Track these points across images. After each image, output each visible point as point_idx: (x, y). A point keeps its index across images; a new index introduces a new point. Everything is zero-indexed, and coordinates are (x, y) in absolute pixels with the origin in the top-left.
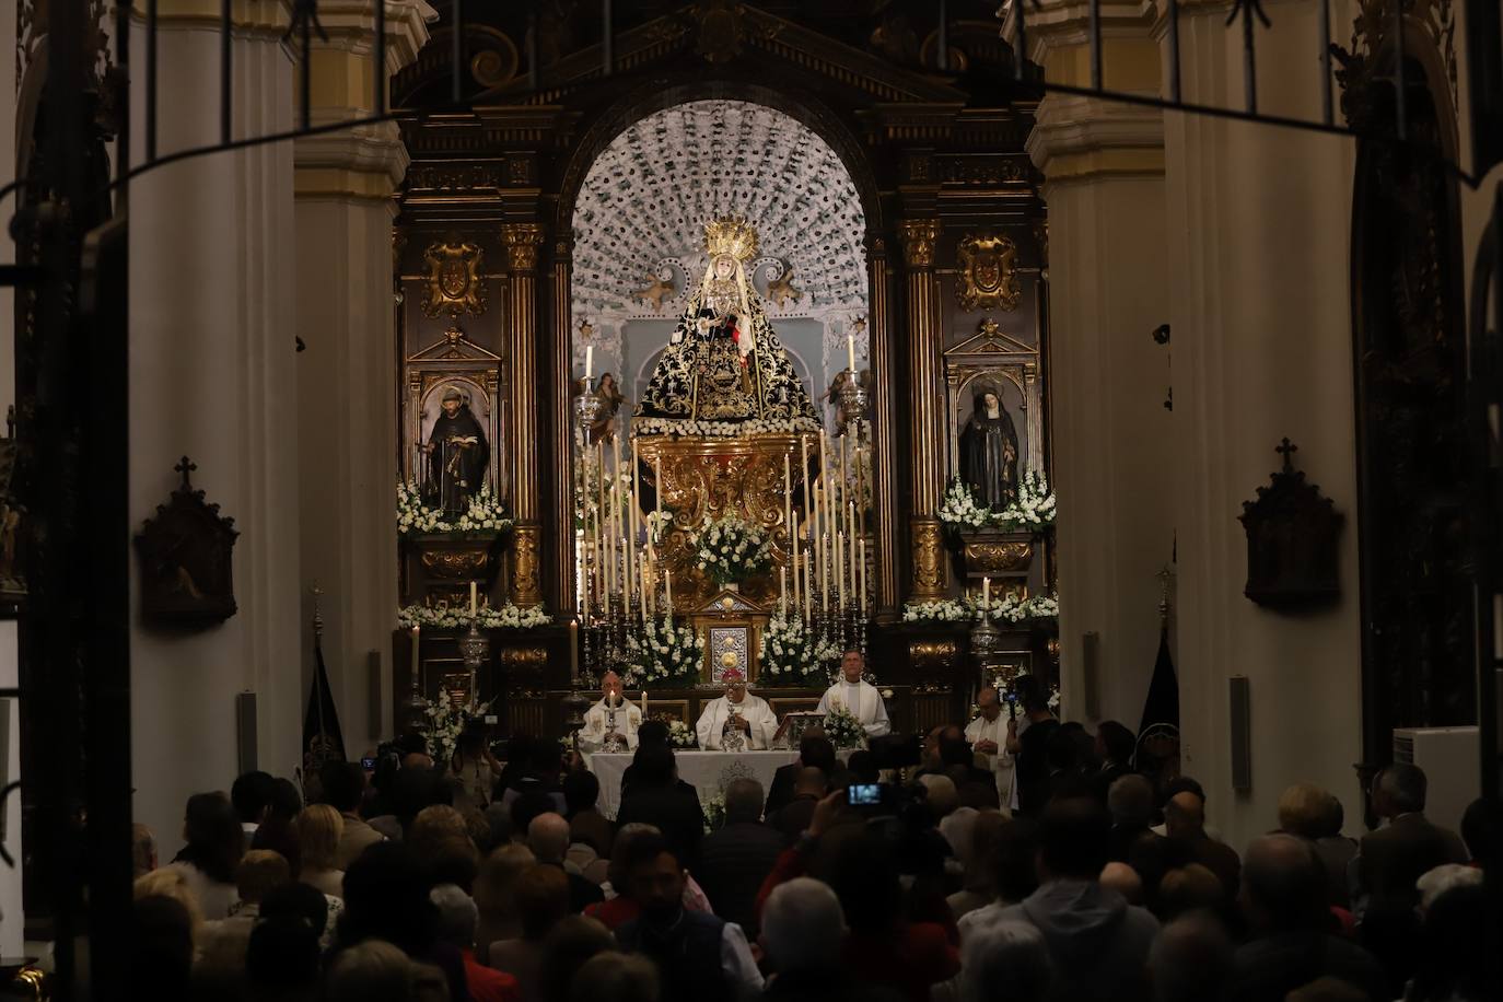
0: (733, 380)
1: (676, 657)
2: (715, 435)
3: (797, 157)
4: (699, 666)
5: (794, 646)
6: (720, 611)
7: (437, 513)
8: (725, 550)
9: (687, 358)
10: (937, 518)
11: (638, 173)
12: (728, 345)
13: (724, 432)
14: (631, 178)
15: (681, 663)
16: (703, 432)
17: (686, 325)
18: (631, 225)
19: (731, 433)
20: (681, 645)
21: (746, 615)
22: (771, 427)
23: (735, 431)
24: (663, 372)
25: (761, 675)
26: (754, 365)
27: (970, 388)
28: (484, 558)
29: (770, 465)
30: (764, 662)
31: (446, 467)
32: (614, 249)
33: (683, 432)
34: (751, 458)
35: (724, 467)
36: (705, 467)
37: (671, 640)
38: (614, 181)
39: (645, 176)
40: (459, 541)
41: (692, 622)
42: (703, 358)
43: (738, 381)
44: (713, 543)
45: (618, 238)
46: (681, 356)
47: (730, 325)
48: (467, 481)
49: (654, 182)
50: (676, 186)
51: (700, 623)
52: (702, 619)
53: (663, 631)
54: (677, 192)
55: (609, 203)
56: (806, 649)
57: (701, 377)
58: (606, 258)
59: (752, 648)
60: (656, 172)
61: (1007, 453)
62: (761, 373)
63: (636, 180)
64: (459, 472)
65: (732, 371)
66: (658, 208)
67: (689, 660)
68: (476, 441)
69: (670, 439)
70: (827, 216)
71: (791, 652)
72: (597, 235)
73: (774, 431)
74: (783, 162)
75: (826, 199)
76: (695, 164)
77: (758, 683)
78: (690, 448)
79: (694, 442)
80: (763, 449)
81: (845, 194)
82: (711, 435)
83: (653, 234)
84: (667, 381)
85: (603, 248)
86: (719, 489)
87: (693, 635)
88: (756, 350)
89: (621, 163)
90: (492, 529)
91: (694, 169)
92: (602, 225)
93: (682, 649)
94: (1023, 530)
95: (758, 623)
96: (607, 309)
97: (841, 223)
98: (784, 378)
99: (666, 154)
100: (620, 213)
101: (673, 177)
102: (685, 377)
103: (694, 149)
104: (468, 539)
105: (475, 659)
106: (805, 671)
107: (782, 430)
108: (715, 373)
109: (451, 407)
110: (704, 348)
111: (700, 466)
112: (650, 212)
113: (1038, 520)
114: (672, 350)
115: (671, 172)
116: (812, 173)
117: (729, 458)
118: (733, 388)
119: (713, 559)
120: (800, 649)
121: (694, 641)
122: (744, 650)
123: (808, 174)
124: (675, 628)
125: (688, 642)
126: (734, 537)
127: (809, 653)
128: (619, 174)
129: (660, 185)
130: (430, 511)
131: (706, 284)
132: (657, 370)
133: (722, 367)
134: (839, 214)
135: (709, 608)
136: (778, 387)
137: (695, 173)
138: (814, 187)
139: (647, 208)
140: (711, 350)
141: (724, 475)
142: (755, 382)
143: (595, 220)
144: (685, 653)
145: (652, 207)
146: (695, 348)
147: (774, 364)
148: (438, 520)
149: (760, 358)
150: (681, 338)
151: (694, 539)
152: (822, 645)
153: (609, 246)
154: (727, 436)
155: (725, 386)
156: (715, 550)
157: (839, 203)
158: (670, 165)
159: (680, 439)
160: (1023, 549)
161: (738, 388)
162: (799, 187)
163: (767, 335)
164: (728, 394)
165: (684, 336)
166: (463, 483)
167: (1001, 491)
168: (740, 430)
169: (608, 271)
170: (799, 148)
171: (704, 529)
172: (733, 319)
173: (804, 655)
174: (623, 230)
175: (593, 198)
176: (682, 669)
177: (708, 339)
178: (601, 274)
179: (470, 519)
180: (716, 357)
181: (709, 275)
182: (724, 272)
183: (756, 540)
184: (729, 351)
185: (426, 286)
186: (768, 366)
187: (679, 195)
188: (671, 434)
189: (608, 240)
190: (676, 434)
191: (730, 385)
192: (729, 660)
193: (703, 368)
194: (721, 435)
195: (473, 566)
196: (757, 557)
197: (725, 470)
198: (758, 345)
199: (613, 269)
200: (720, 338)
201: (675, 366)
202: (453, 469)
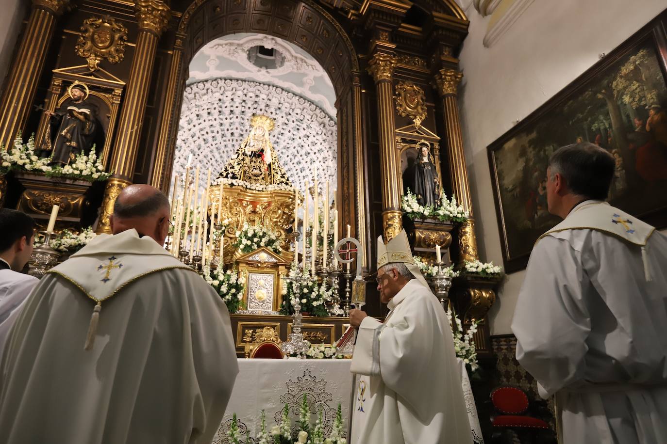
0: (261, 174)
1: (224, 289)
2: (252, 190)
3: (280, 136)
4: (240, 296)
5: (307, 287)
6: (257, 261)
7: (45, 160)
8: (256, 240)
9: (239, 164)
10: (402, 209)
11: (220, 133)
12: (259, 160)
13: (257, 189)
14: (217, 135)
15: (227, 293)
16: (246, 186)
17: (240, 152)
18: (214, 158)
19: (261, 189)
20: (228, 280)
21: (275, 266)
22: (282, 188)
23: (263, 189)
24: (226, 170)
25: (283, 306)
26: (271, 172)
27: (405, 153)
28: (80, 201)
29: (279, 209)
30: (286, 298)
31: (62, 131)
32: (207, 165)
33: (235, 184)
34: (269, 204)
35: (255, 207)
36: (245, 207)
37: (221, 278)
38: (210, 135)
39: (222, 137)
40: (59, 183)
41: (237, 268)
42: (247, 164)
43: (263, 176)
44: (250, 235)
45: (209, 161)
46: (236, 164)
47: (261, 153)
48: (78, 142)
49: (225, 141)
50: (233, 145)
51: (242, 267)
52: (245, 265)
53: (215, 272)
54: (233, 148)
55: (207, 145)
56: (314, 290)
57: (245, 172)
58: (203, 168)
59: (277, 288)
60: (227, 135)
61: (435, 180)
62: (274, 175)
63: (219, 136)
64: (72, 135)
65: (260, 171)
66: (226, 153)
67: (233, 291)
68: (88, 113)
69: (229, 187)
70: (287, 164)
71: (306, 291)
72: (201, 157)
73: (283, 189)
74: (275, 139)
75: (288, 156)
76: (242, 135)
77: (281, 312)
78: (239, 194)
79: (241, 191)
80: (277, 198)
81: (296, 153)
82: (250, 189)
83: (222, 164)
84: (228, 174)
85: (203, 163)
86: (251, 217)
87: (238, 276)
88: (272, 165)
89: (214, 125)
90: (89, 177)
91: (241, 138)
92: (204, 154)
93: (228, 284)
94: (449, 223)
95: (282, 270)
96: (201, 188)
97: (292, 166)
98: (284, 180)
99: (232, 127)
100: (211, 151)
101: (233, 140)
102: (237, 172)
103: (242, 128)
104: (68, 182)
105: (40, 268)
106: (315, 304)
107: (287, 190)
108: (252, 171)
109: (76, 94)
110: (247, 160)
111: (242, 204)
112: (222, 154)
113: (459, 216)
114: (232, 162)
115: (232, 137)
116: (285, 144)
117: (258, 203)
118: (260, 177)
119: (249, 243)
120: (311, 290)
121: (237, 280)
122: (271, 290)
123: (282, 144)
124: (225, 271)
125: (233, 280)
126: (261, 234)
127: (317, 293)
128: (213, 132)
129: (228, 142)
130: (39, 160)
131: (250, 136)
132: (224, 169)
133: (256, 169)
134: (292, 162)
135: (251, 259)
136: (280, 182)
137: (241, 140)
138: (284, 151)
139: (221, 151)
140: (251, 161)
141: (254, 212)
142: (271, 178)
143: (201, 150)
144: (230, 286)
145: (224, 152)
146: (243, 160)
147: (279, 173)
148: (44, 164)
149: (274, 169)
150: (236, 157)
151: (238, 233)
152: (323, 288)
153: (205, 164)
154: (258, 191)
155: (257, 176)
156: (251, 239)
157: (293, 157)
158: (232, 134)
159: (234, 187)
160: (447, 235)
161: (263, 178)
162: (278, 151)
163: (277, 160)
164: (258, 180)
165: (238, 156)
166: (74, 144)
167: (434, 199)
168: (265, 189)
169: (204, 174)
170: (282, 131)
171: (244, 229)
172: (262, 151)
173: (313, 293)
174: (211, 159)
175: (201, 139)
176: (227, 297)
177: (250, 156)
178: (201, 174)
179: (72, 168)
180: (253, 164)
181: (252, 133)
182: (259, 133)
183: (273, 237)
184: (259, 162)
185: (82, 38)
186: (277, 173)
187: (234, 150)
188: (229, 184)
189: (205, 161)
190: (232, 185)
191: (259, 176)
192: (260, 295)
193: (246, 168)
194: (255, 190)
195: (69, 204)
196: (273, 247)
197: (255, 209)
198: (273, 163)
199: (206, 173)
200: (256, 157)
201: (233, 167)
202: (66, 133)
